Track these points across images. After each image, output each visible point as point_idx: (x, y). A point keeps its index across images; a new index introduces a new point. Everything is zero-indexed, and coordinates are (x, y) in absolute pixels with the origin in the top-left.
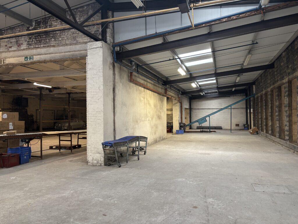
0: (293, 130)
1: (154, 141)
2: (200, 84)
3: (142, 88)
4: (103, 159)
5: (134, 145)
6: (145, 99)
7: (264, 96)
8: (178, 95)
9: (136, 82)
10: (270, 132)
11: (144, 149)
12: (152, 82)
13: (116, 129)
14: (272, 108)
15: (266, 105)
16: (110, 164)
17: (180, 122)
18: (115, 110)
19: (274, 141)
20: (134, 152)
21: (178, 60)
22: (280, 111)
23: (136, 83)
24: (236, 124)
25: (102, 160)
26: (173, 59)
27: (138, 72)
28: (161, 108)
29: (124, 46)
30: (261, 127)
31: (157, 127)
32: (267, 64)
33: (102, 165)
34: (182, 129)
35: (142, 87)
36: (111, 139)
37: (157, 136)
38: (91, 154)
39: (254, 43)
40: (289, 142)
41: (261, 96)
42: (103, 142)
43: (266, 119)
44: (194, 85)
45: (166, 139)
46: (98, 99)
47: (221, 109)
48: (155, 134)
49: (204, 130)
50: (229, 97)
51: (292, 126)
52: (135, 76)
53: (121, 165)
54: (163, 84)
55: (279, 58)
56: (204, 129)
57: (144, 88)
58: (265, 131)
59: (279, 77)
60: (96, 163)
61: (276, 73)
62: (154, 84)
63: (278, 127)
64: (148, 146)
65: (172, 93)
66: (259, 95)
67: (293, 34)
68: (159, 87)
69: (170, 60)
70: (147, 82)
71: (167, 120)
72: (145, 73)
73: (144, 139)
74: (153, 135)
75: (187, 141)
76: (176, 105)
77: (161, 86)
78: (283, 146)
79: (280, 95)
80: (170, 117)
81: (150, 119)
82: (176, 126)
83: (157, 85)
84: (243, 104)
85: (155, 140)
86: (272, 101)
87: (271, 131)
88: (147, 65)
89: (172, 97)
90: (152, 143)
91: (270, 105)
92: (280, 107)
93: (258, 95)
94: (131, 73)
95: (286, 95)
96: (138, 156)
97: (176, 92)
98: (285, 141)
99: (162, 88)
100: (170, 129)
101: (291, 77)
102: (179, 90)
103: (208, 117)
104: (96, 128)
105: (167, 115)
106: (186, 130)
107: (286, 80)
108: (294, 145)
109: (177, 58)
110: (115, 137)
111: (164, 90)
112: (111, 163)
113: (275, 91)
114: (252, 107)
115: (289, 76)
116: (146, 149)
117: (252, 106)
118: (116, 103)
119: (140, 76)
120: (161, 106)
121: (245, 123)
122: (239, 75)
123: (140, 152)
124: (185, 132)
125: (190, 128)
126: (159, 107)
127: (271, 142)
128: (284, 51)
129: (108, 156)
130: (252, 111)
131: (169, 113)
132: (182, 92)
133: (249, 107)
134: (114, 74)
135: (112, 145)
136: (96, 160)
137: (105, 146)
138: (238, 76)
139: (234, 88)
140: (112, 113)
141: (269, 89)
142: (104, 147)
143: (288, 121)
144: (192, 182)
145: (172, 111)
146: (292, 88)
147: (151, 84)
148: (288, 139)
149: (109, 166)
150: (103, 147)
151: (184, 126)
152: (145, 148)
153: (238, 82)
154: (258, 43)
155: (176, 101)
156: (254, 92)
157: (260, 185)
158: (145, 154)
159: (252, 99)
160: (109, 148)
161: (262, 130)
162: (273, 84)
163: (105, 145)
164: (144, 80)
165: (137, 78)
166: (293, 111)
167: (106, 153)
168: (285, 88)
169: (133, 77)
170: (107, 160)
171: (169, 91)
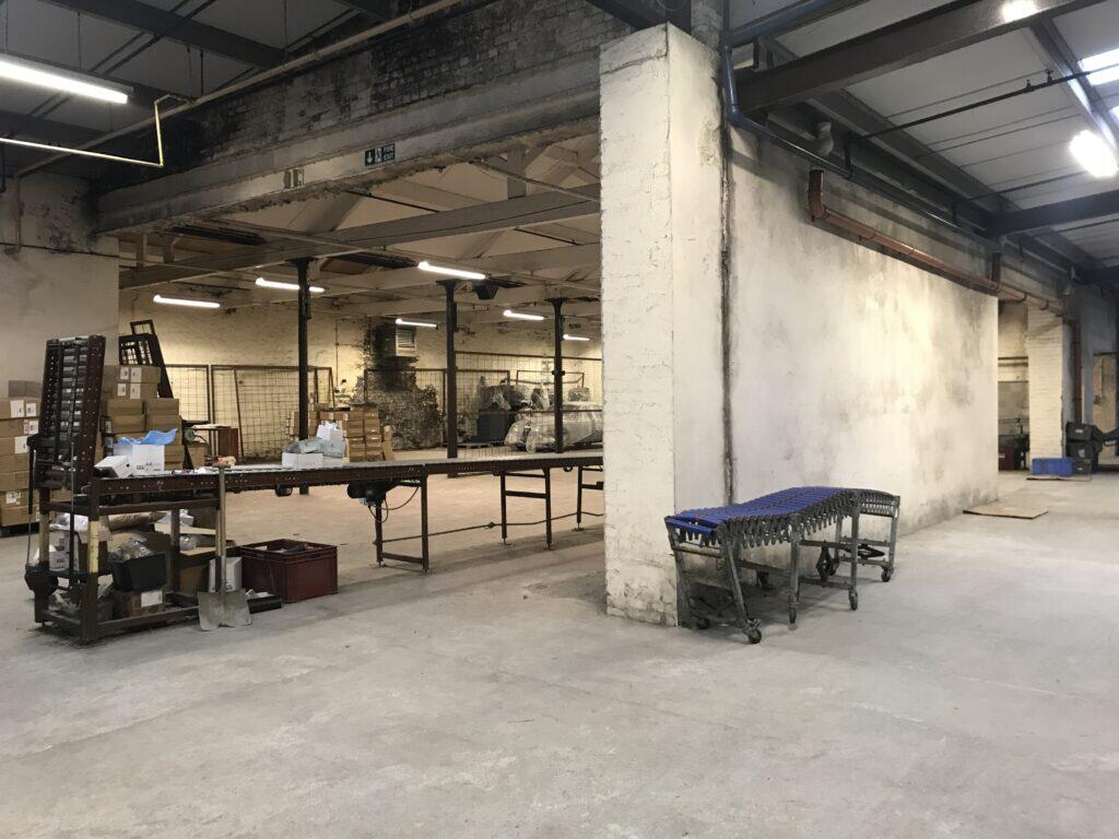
1: (934, 510)
3: (873, 253)
4: (675, 594)
5: (828, 532)
6: (888, 307)
8: (1060, 289)
9: (836, 223)
11: (882, 554)
12: (924, 223)
13: (737, 452)
16: (707, 621)
17: (1069, 417)
18: (733, 359)
20: (827, 566)
21: (1074, 85)
23: (838, 228)
25: (667, 599)
26: (1050, 82)
27: (851, 174)
28: (971, 349)
29: (775, 42)
31: (947, 446)
35: (871, 248)
36: (709, 498)
37: (949, 487)
42: (672, 514)
45: (997, 500)
48: (938, 479)
52: (837, 192)
53: (760, 634)
54: (977, 231)
57: (883, 250)
62: (933, 229)
64: (901, 536)
65: (1029, 276)
68: (958, 247)
69: (1029, 89)
70: (899, 220)
73: (883, 502)
74: (925, 482)
76: (1049, 334)
77: (971, 238)
80: (1014, 400)
81: (914, 405)
82: (1046, 440)
83: (950, 236)
85: (937, 506)
88: (894, 132)
89: (1026, 293)
90: (920, 521)
94: (815, 176)
96: (851, 589)
97: (1050, 268)
99: (973, 254)
100: (1013, 453)
102: (1063, 262)
105: (1003, 385)
106: (1102, 461)
109: (1070, 73)
110: (730, 490)
111: (983, 261)
112: (710, 617)
116: (891, 554)
118: (735, 328)
119: (862, 193)
120: (970, 342)
123: (859, 566)
126: (958, 345)
129: (699, 584)
131: (1010, 375)
132: (1080, 272)
134: (727, 184)
135: (712, 533)
136: (640, 595)
137: (683, 533)
140: (719, 377)
142: (675, 537)
145: (1023, 369)
150: (671, 538)
151: (1092, 439)
152: (885, 550)
155: (1050, 318)
158: (886, 579)
160: (698, 542)
163: (680, 527)
164: (884, 213)
165: (843, 201)
167: (688, 567)
169: (825, 197)
170: (692, 601)
171: (1011, 267)
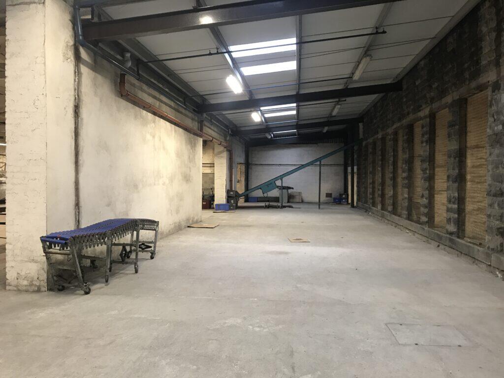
0: (436, 205)
1: (175, 227)
2: (267, 116)
3: (149, 114)
4: (45, 275)
5: (127, 238)
6: (157, 139)
7: (379, 143)
8: (225, 137)
10: (390, 208)
11: (151, 247)
12: (172, 104)
13: (82, 203)
14: (395, 164)
15: (383, 159)
16: (63, 287)
17: (228, 188)
18: (80, 158)
19: (397, 225)
20: (125, 255)
21: (227, 55)
22: (411, 170)
23: (134, 102)
24: (327, 194)
25: (41, 278)
26: (218, 53)
27: (139, 78)
28: (192, 159)
29: (102, 10)
30: (373, 198)
31: (181, 199)
32: (389, 82)
33: (43, 289)
34: (232, 201)
35: (149, 112)
36: (67, 226)
37: (181, 217)
38: (13, 264)
39: (378, 31)
40: (429, 227)
41: (374, 143)
42: (45, 235)
43: (383, 184)
44: (256, 117)
45: (201, 221)
46: (33, 131)
47: (303, 165)
48: (177, 213)
49: (271, 204)
50: (315, 143)
51: (434, 197)
52: (133, 85)
53: (90, 290)
54: (194, 110)
55: (413, 71)
56: (272, 201)
57: (155, 114)
58: (379, 207)
59: (412, 107)
60: (26, 286)
61: (405, 100)
63: (406, 198)
64: (161, 239)
65: (214, 131)
66: (371, 140)
67: (447, 22)
68: (186, 115)
69: (210, 54)
70: (161, 101)
71: (203, 185)
72: (155, 82)
73: (151, 224)
74: (172, 215)
75: (241, 226)
76: (222, 155)
77: (192, 113)
78: (416, 235)
79: (410, 141)
80: (209, 180)
81: (167, 182)
82: (220, 197)
83: (183, 111)
84: (339, 158)
85: (177, 225)
86: (395, 151)
87: (392, 207)
88: (158, 62)
89: (213, 138)
90: (169, 231)
91: (392, 159)
92: (410, 162)
93: (368, 140)
94: (122, 76)
95: (424, 139)
96: (135, 264)
97: (222, 128)
98: (420, 226)
99: (193, 119)
100: (208, 202)
101: (435, 105)
102: (226, 126)
103: (280, 181)
104: (27, 200)
105: (204, 175)
106: (239, 204)
107: (425, 112)
108: (439, 233)
109: (225, 51)
110: (78, 222)
111: (196, 123)
112: (65, 285)
113: (401, 133)
114: (355, 164)
115: (432, 104)
116: (155, 247)
117: (355, 161)
118: (81, 143)
119: (145, 87)
120: (191, 156)
121: (342, 191)
122: (339, 101)
123: (140, 253)
124: (238, 208)
125: (247, 201)
126: (186, 157)
127: (392, 225)
128: (424, 58)
130: (355, 170)
131: (208, 171)
132: (232, 131)
133: (350, 162)
134: (78, 73)
135: (66, 243)
136: (26, 278)
137: (51, 244)
138: (338, 103)
139: (326, 126)
140: (73, 166)
141: (390, 131)
142: (46, 247)
143: (427, 188)
144: (258, 327)
145: (213, 168)
146: (436, 128)
147: (170, 106)
148: (427, 222)
149: (62, 292)
150: (44, 247)
151: (236, 196)
153: (335, 116)
154: (386, 32)
155: (222, 148)
156: (361, 136)
157: (403, 326)
158: (152, 258)
159: (356, 148)
160: (59, 248)
161: (374, 204)
162: (400, 120)
163: (49, 241)
164: (155, 97)
165: (136, 89)
166: (437, 170)
167: (53, 261)
168: (423, 127)
169: (127, 86)
170: (55, 278)
171: (207, 127)
